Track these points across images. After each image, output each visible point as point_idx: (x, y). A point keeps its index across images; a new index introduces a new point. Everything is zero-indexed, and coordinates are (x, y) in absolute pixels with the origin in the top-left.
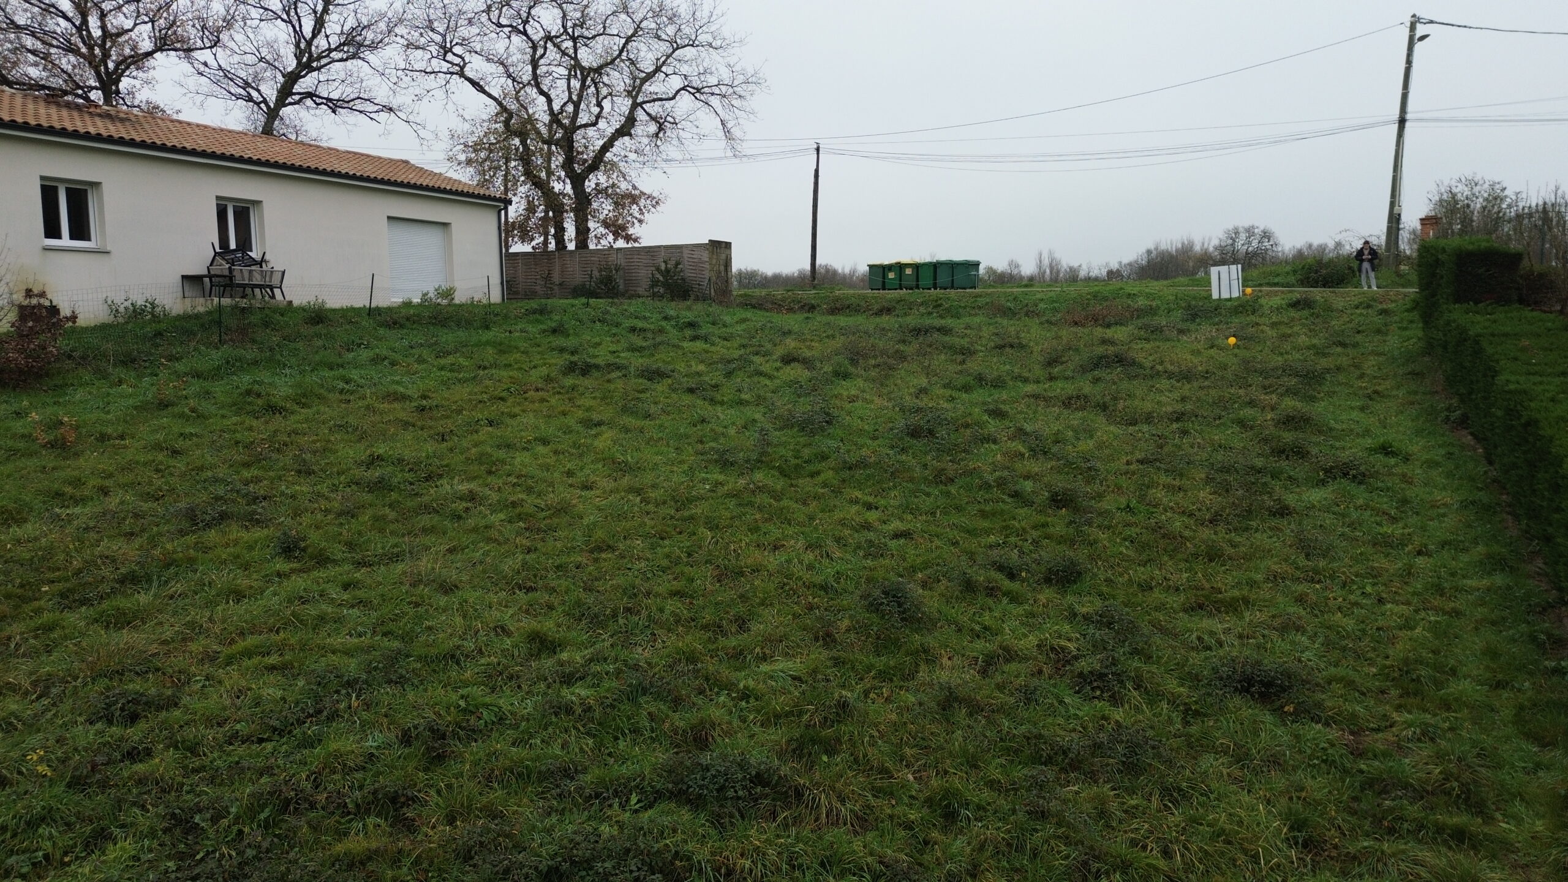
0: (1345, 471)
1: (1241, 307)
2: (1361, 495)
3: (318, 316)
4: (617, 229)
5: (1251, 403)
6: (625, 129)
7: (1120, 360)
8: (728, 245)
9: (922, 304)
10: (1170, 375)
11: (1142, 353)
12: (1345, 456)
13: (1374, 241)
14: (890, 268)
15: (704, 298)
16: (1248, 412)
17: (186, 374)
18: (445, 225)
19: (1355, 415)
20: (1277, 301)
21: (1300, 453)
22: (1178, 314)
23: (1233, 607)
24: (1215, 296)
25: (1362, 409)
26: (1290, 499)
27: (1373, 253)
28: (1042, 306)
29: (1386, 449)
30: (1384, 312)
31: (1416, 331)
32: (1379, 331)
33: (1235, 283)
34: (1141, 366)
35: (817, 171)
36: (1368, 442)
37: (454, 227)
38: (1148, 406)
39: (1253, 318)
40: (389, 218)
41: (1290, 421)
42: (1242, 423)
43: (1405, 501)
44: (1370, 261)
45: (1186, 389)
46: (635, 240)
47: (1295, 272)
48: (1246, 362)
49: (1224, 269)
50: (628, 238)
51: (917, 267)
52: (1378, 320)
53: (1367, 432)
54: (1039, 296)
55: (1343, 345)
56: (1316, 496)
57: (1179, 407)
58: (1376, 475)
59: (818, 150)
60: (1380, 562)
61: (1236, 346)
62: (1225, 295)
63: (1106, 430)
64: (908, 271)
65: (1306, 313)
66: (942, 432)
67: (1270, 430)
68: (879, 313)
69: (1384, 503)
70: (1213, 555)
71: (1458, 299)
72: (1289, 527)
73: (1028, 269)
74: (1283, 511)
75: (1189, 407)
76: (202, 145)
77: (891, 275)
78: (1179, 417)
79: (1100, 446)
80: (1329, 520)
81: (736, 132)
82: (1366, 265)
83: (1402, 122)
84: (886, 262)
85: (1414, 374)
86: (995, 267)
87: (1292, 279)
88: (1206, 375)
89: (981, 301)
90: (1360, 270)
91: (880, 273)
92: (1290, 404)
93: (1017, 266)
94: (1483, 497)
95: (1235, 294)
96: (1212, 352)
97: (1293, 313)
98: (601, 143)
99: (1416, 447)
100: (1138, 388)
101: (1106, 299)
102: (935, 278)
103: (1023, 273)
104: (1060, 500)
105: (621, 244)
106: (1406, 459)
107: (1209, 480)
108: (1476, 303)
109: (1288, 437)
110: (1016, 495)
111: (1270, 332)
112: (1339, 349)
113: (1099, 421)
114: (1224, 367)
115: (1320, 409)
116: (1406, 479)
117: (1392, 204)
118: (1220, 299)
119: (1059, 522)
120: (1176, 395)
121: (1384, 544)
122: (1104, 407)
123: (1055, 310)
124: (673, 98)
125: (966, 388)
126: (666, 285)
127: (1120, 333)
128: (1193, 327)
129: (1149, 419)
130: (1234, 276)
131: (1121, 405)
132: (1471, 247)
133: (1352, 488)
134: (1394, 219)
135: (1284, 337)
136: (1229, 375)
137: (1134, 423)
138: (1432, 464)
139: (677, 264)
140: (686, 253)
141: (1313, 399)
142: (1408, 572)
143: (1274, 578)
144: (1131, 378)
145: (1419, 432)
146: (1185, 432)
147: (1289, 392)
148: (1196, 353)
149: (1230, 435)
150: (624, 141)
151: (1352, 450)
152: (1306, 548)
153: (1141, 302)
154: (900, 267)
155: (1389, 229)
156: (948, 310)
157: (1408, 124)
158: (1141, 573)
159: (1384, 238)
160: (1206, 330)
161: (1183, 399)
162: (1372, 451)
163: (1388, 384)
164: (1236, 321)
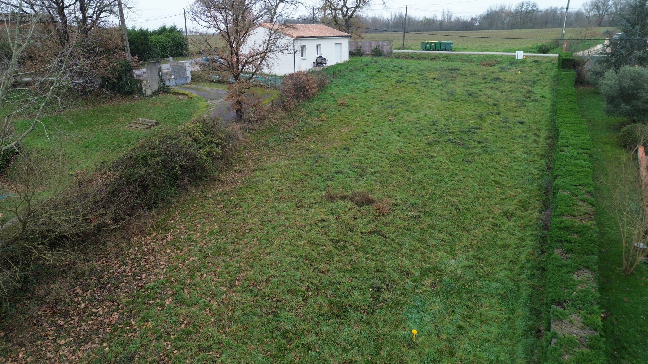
0: (536, 101)
1: (523, 62)
2: (537, 104)
5: (522, 88)
7: (499, 79)
11: (501, 75)
12: (535, 98)
14: (428, 43)
15: (385, 56)
16: (522, 90)
18: (341, 44)
19: (540, 90)
22: (508, 63)
23: (518, 116)
24: (516, 58)
25: (542, 89)
26: (527, 104)
29: (543, 97)
30: (554, 64)
32: (551, 69)
33: (521, 55)
36: (541, 95)
37: (343, 44)
38: (505, 89)
39: (524, 65)
40: (335, 44)
41: (529, 92)
42: (520, 92)
43: (543, 104)
45: (511, 85)
48: (522, 78)
49: (519, 52)
51: (435, 44)
52: (552, 66)
53: (541, 93)
54: (473, 56)
55: (542, 73)
56: (530, 104)
57: (510, 89)
58: (540, 101)
59: (407, 7)
61: (521, 74)
62: (519, 58)
63: (499, 94)
64: (433, 45)
65: (536, 64)
66: (473, 94)
67: (525, 93)
69: (540, 105)
70: (516, 111)
71: (562, 68)
72: (526, 108)
74: (525, 106)
75: (512, 89)
77: (428, 46)
78: (510, 91)
79: (498, 96)
80: (531, 107)
85: (553, 81)
87: (536, 50)
92: (530, 88)
95: (521, 58)
96: (515, 75)
97: (534, 64)
99: (548, 96)
100: (502, 85)
101: (490, 58)
102: (441, 47)
104: (495, 105)
106: (546, 98)
107: (515, 102)
109: (528, 95)
110: (488, 104)
111: (528, 69)
113: (497, 92)
114: (518, 79)
115: (533, 89)
116: (544, 101)
120: (509, 87)
121: (538, 110)
122: (497, 89)
123: (478, 61)
125: (471, 85)
127: (495, 69)
128: (511, 67)
129: (505, 91)
130: (521, 53)
131: (500, 88)
133: (536, 103)
135: (531, 70)
136: (519, 81)
137: (502, 92)
138: (549, 99)
140: (380, 43)
141: (533, 87)
142: (540, 113)
143: (523, 114)
144: (501, 83)
145: (549, 93)
146: (511, 94)
147: (530, 86)
148: (512, 75)
149: (518, 94)
150: (358, 10)
151: (538, 97)
152: (528, 110)
153: (499, 59)
154: (431, 43)
158: (507, 113)
160: (514, 69)
161: (511, 87)
163: (548, 83)
164: (521, 65)
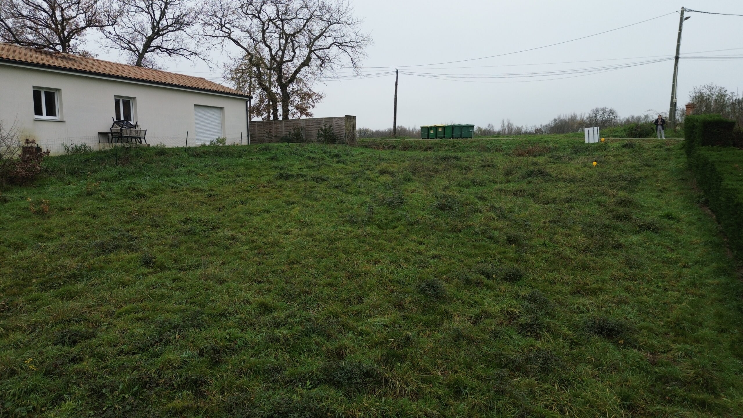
0: (648, 227)
1: (599, 147)
2: (657, 239)
3: (162, 152)
4: (302, 110)
5: (604, 194)
6: (306, 63)
7: (541, 173)
8: (354, 118)
9: (446, 145)
10: (565, 180)
11: (552, 169)
12: (649, 219)
13: (664, 115)
14: (431, 128)
15: (343, 143)
16: (602, 198)
17: (100, 179)
18: (221, 108)
19: (654, 199)
20: (616, 144)
21: (627, 218)
22: (569, 150)
23: (594, 292)
24: (587, 142)
25: (657, 197)
26: (622, 240)
27: (663, 121)
28: (503, 146)
29: (669, 216)
30: (668, 150)
31: (684, 159)
32: (665, 159)
33: (596, 136)
34: (551, 176)
35: (396, 82)
36: (660, 213)
37: (225, 109)
38: (554, 195)
39: (605, 153)
40: (195, 105)
41: (622, 203)
42: (599, 203)
43: (678, 242)
44: (662, 125)
45: (572, 187)
46: (311, 115)
47: (625, 130)
48: (601, 174)
49: (591, 129)
50: (307, 114)
51: (444, 128)
52: (666, 153)
53: (660, 208)
54: (502, 142)
55: (649, 166)
56: (634, 239)
57: (569, 196)
58: (663, 229)
59: (397, 72)
60: (666, 271)
61: (597, 166)
62: (592, 141)
63: (534, 206)
64: (440, 130)
65: (630, 150)
66: (455, 208)
67: (613, 207)
68: (426, 149)
69: (668, 242)
70: (585, 267)
71: (703, 145)
72: (621, 254)
73: (497, 128)
74: (619, 246)
75: (574, 195)
76: (108, 71)
77: (432, 132)
78: (569, 200)
79: (531, 214)
80: (641, 250)
81: (358, 64)
82: (660, 127)
83: (677, 58)
84: (430, 126)
85: (682, 179)
86: (481, 127)
87: (624, 134)
88: (582, 180)
89: (475, 144)
90: (657, 130)
91: (426, 131)
92: (623, 194)
93: (492, 127)
94: (716, 239)
95: (596, 141)
96: (585, 169)
97: (624, 150)
98: (295, 69)
99: (683, 215)
100: (550, 186)
101: (534, 143)
102: (453, 133)
103: (495, 130)
104: (512, 240)
105: (304, 117)
106: (679, 221)
107: (583, 231)
108: (712, 146)
109: (621, 210)
110: (490, 238)
111: (613, 159)
112: (646, 168)
113: (531, 203)
114: (591, 176)
115: (637, 197)
116: (678, 231)
117: (672, 98)
118: (589, 143)
119: (511, 251)
120: (568, 190)
121: (667, 262)
122: (533, 195)
123: (510, 148)
124: (329, 48)
125: (467, 186)
126: (325, 136)
127: (541, 160)
128: (576, 157)
129: (554, 201)
130: (596, 132)
131: (541, 194)
132: (710, 119)
133: (652, 235)
134: (673, 105)
135: (620, 162)
136: (593, 180)
137: (547, 203)
138: (691, 223)
139: (330, 126)
140: (334, 122)
141: (633, 192)
142: (679, 276)
143: (614, 278)
144: (546, 181)
145: (684, 208)
146: (572, 208)
147: (622, 188)
148: (577, 169)
149: (593, 209)
150: (306, 68)
151: (652, 217)
152: (630, 264)
153: (551, 145)
154: (436, 128)
155: (671, 110)
156: (459, 148)
157: (680, 60)
158: (550, 276)
159: (668, 114)
160: (582, 158)
161: (571, 192)
162: (662, 217)
163: (670, 184)
164: (597, 154)
